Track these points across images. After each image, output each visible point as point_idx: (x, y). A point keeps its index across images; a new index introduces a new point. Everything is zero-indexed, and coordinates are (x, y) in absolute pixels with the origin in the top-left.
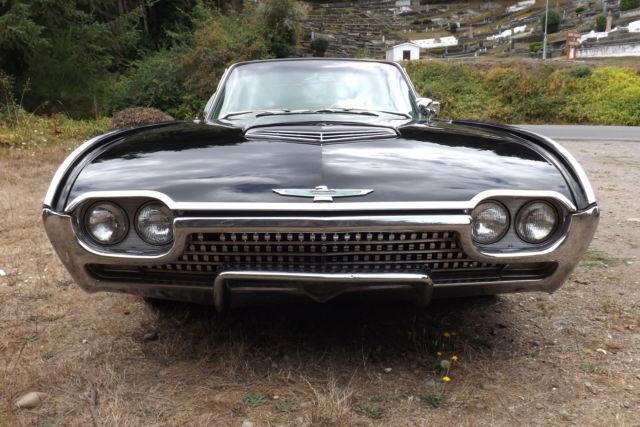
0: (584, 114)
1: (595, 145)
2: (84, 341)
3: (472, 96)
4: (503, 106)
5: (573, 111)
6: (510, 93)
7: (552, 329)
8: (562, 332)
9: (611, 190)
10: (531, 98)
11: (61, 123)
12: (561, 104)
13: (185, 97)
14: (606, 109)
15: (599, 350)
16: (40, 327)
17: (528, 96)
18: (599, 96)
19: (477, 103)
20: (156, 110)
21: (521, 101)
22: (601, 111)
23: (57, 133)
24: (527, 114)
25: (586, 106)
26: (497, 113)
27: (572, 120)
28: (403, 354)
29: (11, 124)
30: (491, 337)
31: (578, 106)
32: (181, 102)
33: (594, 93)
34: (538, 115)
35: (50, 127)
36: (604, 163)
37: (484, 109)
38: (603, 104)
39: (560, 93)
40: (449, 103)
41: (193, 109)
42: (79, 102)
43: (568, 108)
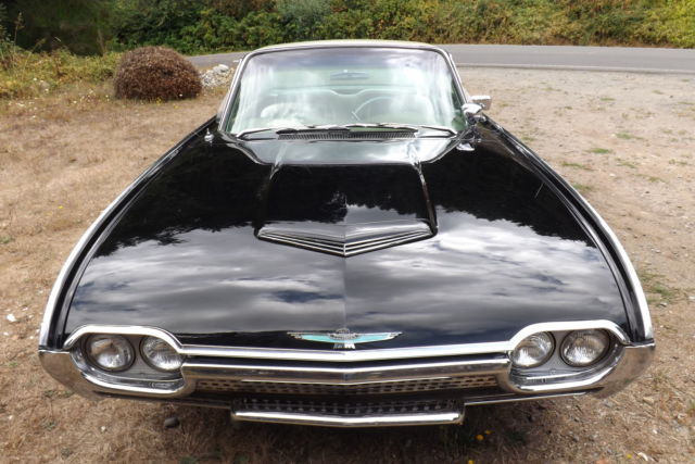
0: (663, 34)
1: (672, 81)
2: (103, 428)
3: (534, 9)
4: (570, 23)
5: (650, 30)
6: (579, 7)
7: (595, 414)
8: (605, 419)
9: (683, 164)
10: (602, 13)
11: (64, 62)
12: (638, 20)
13: (203, 12)
14: (689, 27)
15: (641, 454)
16: (56, 408)
17: (598, 10)
18: (683, 10)
19: (539, 18)
20: (169, 50)
21: (591, 16)
22: (683, 30)
23: (60, 75)
24: (597, 33)
25: (667, 23)
26: (562, 31)
27: (649, 41)
28: (434, 451)
29: (8, 66)
30: (528, 424)
31: (658, 23)
32: (199, 18)
33: (678, 7)
34: (610, 34)
35: (51, 68)
36: (680, 115)
37: (547, 26)
38: (687, 21)
39: (637, 7)
40: (507, 18)
41: (213, 27)
42: (82, 32)
43: (645, 26)
